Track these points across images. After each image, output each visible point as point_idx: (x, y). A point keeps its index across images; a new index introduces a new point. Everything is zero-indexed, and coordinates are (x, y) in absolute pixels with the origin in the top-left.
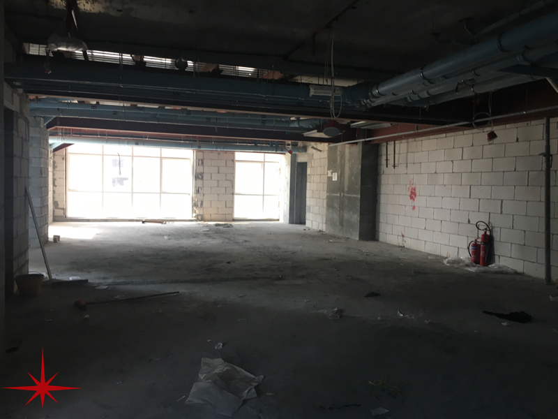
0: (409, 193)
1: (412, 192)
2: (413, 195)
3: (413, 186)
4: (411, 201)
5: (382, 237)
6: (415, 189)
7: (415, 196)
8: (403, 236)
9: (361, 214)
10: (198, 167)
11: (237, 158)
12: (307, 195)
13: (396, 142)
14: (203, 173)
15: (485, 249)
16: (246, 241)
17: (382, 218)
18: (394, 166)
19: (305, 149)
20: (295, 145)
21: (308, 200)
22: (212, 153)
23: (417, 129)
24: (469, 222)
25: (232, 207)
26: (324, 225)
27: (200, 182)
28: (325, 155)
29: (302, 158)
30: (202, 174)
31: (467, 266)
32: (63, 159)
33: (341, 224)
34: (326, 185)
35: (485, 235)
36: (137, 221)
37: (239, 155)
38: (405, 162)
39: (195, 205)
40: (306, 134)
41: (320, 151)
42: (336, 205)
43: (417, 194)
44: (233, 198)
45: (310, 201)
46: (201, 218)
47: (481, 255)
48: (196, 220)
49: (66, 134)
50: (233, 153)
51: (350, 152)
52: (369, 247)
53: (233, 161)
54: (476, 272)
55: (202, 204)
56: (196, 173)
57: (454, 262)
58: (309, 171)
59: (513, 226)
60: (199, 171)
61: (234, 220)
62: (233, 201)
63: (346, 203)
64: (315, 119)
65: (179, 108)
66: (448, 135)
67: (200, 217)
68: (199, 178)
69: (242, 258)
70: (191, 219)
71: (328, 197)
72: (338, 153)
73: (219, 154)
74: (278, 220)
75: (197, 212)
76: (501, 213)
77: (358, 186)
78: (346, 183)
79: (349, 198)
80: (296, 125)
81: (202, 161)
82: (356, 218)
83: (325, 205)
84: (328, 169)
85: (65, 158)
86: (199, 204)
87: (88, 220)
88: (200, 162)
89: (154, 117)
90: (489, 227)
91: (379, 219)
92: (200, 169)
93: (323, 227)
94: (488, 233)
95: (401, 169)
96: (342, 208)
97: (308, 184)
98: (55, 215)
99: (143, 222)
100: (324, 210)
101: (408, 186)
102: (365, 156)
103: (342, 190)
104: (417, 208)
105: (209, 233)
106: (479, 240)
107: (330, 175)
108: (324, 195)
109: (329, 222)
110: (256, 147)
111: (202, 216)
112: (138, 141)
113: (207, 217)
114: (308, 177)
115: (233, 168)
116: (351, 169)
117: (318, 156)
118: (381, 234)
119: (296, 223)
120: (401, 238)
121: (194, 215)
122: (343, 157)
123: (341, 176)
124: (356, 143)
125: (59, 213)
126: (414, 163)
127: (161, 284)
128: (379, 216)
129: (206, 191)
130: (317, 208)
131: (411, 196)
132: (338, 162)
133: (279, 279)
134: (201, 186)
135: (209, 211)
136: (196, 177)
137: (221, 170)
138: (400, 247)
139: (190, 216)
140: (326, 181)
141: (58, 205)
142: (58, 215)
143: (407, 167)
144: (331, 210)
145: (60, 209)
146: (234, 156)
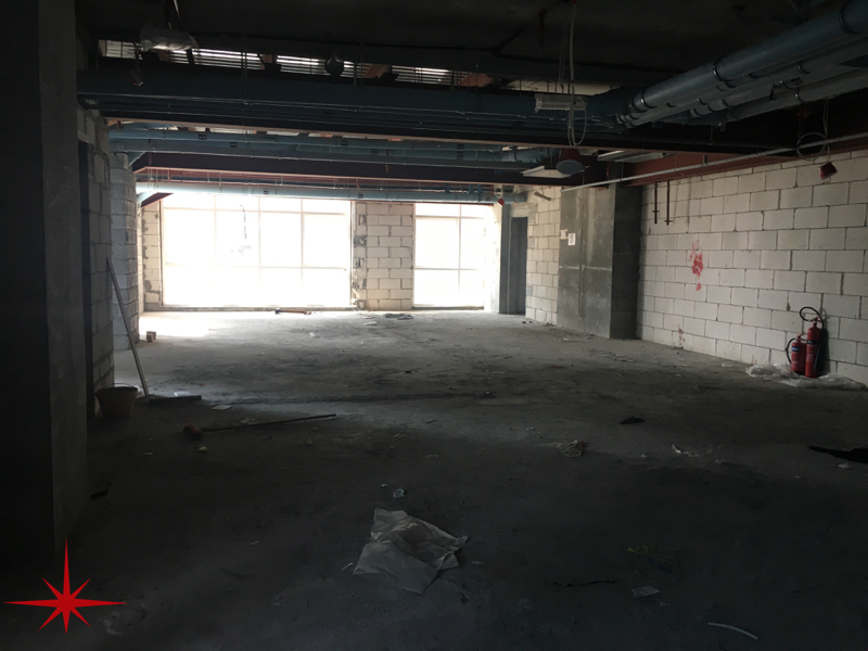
0: (692, 264)
1: (695, 262)
2: (697, 266)
3: (698, 253)
4: (695, 275)
5: (646, 333)
6: (700, 258)
7: (702, 268)
8: (681, 331)
9: (614, 298)
10: (358, 227)
11: (417, 212)
12: (528, 269)
13: (671, 183)
14: (366, 237)
15: (813, 351)
16: (433, 340)
17: (647, 304)
18: (668, 222)
19: (524, 196)
20: (508, 191)
21: (528, 276)
22: (380, 205)
23: (706, 162)
24: (788, 308)
25: (411, 289)
26: (555, 316)
27: (361, 250)
28: (556, 205)
29: (519, 211)
30: (364, 238)
31: (784, 377)
32: (156, 216)
33: (582, 313)
34: (557, 252)
35: (814, 329)
36: (268, 310)
37: (421, 208)
38: (685, 214)
39: (354, 285)
40: (528, 173)
41: (549, 199)
42: (574, 284)
43: (705, 265)
44: (412, 274)
45: (532, 279)
47: (807, 360)
48: (356, 309)
49: (160, 179)
50: (412, 205)
51: (597, 201)
52: (626, 348)
53: (412, 216)
54: (799, 388)
55: (365, 284)
56: (356, 237)
57: (763, 371)
58: (530, 232)
59: (860, 315)
60: (359, 234)
61: (414, 309)
62: (412, 280)
63: (590, 281)
64: (542, 149)
65: (329, 135)
66: (756, 169)
67: (362, 304)
68: (360, 244)
69: (429, 365)
70: (348, 306)
71: (560, 271)
72: (578, 201)
73: (390, 206)
74: (482, 308)
75: (358, 296)
76: (842, 294)
77: (609, 255)
78: (590, 249)
79: (595, 273)
80: (511, 159)
81: (365, 217)
82: (605, 303)
83: (556, 284)
84: (561, 228)
85: (159, 216)
86: (361, 283)
87: (196, 310)
88: (362, 219)
89: (292, 151)
90: (821, 317)
91: (642, 305)
92: (362, 231)
93: (553, 319)
94: (819, 326)
95: (679, 226)
96: (583, 288)
97: (529, 252)
98: (147, 301)
99: (277, 312)
100: (555, 293)
101: (690, 253)
102: (619, 206)
103: (582, 260)
104: (704, 288)
105: (377, 328)
106: (805, 337)
107: (563, 236)
108: (555, 268)
109: (563, 310)
110: (448, 194)
111: (365, 302)
112: (268, 187)
113: (372, 303)
114: (529, 240)
115: (412, 227)
116: (598, 227)
117: (544, 208)
118: (645, 328)
119: (511, 313)
120: (677, 335)
121: (353, 300)
122: (584, 207)
123: (581, 239)
124: (607, 186)
125: (153, 298)
126: (700, 216)
127: (308, 402)
128: (642, 301)
129: (372, 263)
130: (544, 288)
131: (693, 268)
132: (577, 217)
133: (485, 396)
134: (363, 256)
135: (375, 295)
136: (355, 243)
137: (395, 231)
138: (675, 348)
139: (347, 302)
140: (558, 247)
141: (150, 286)
142: (152, 301)
143: (688, 222)
144: (564, 292)
145: (154, 292)
146: (413, 210)
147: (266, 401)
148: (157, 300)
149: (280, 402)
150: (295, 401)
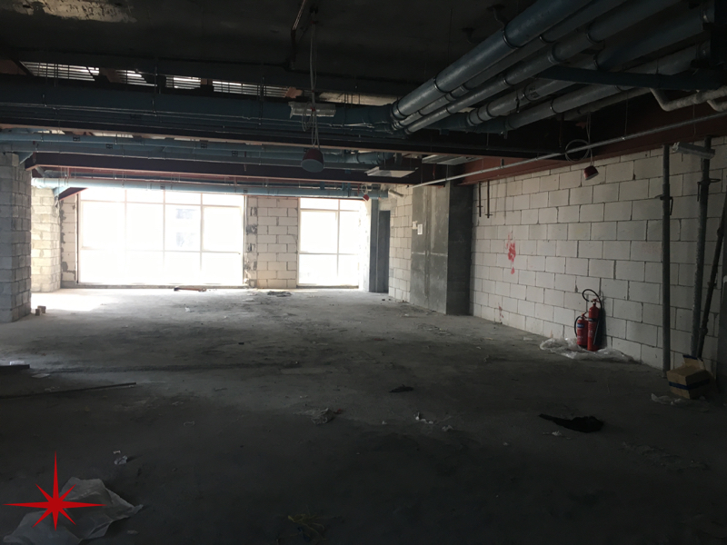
0: (508, 251)
1: (510, 250)
2: (512, 254)
3: (512, 242)
4: (510, 261)
5: (477, 311)
6: (514, 246)
7: (515, 254)
8: (500, 309)
9: (450, 280)
10: (250, 218)
11: (302, 206)
12: (390, 255)
13: (491, 183)
14: (257, 226)
15: (594, 327)
17: (477, 285)
18: (488, 215)
19: (385, 194)
20: (376, 188)
21: (391, 260)
22: (269, 200)
24: (576, 289)
25: (296, 271)
26: (409, 294)
27: (253, 237)
28: (409, 200)
29: (384, 206)
30: (255, 227)
31: (569, 350)
32: (74, 207)
33: (427, 293)
34: (410, 240)
35: (594, 308)
37: (306, 202)
38: (503, 209)
39: (246, 267)
41: (401, 195)
42: (421, 268)
43: (517, 252)
44: (297, 258)
45: (393, 263)
46: (254, 284)
47: (589, 335)
48: (247, 287)
50: (298, 200)
51: (437, 196)
52: (458, 323)
53: (297, 209)
55: (255, 266)
56: (248, 225)
57: (556, 345)
58: (392, 223)
59: (628, 297)
60: (251, 223)
61: (298, 287)
62: (296, 262)
63: (432, 265)
66: (553, 171)
67: (252, 283)
68: (251, 232)
70: (241, 285)
71: (413, 256)
72: (424, 198)
73: (278, 200)
74: (357, 287)
75: (250, 276)
76: (615, 278)
77: (446, 243)
78: (433, 238)
79: (436, 258)
80: (354, 161)
81: (256, 209)
82: (442, 284)
83: (409, 268)
84: (413, 220)
85: (76, 207)
86: (252, 265)
88: (252, 211)
89: (160, 152)
90: (600, 298)
91: (473, 287)
92: (253, 221)
93: (407, 297)
94: (598, 305)
95: (498, 219)
96: (427, 271)
97: (391, 239)
98: (64, 279)
99: (176, 289)
100: (408, 274)
101: (506, 241)
102: (453, 202)
103: (427, 247)
104: (516, 271)
105: (263, 302)
106: (587, 315)
107: (414, 227)
108: (409, 253)
109: (414, 290)
110: (323, 191)
111: (256, 281)
112: (165, 183)
113: (262, 282)
114: (391, 230)
115: (298, 218)
116: (438, 218)
117: (401, 200)
118: (475, 306)
119: (378, 292)
120: (498, 311)
121: (246, 280)
122: (429, 202)
123: (427, 229)
124: (443, 184)
125: (68, 277)
126: (513, 211)
127: (125, 371)
128: (473, 283)
129: (261, 248)
130: (401, 271)
131: (509, 255)
132: (424, 210)
133: (292, 366)
134: (254, 242)
135: (264, 276)
136: (247, 231)
137: (281, 221)
138: (496, 323)
139: (240, 281)
140: (411, 236)
141: (67, 267)
142: (68, 279)
143: (505, 215)
144: (415, 274)
145: (70, 272)
146: (298, 204)
147: (88, 370)
148: (73, 279)
149: (99, 371)
150: (115, 370)
